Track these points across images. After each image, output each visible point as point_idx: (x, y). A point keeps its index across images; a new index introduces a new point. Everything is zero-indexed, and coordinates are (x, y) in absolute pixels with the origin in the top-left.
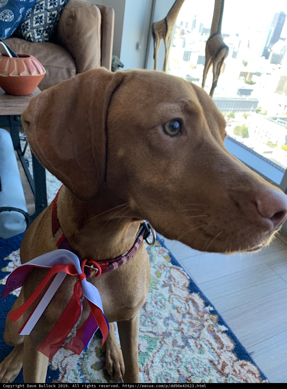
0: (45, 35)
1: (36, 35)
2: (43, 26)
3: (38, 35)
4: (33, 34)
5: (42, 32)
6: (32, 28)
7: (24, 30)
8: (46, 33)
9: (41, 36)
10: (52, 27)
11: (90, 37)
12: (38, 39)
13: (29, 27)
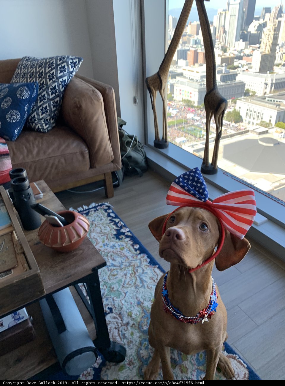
0: (52, 122)
1: (44, 125)
2: (49, 115)
3: (46, 125)
4: (42, 125)
5: (48, 120)
6: (40, 120)
7: (33, 123)
8: (52, 120)
9: (49, 125)
10: (56, 113)
11: (97, 121)
12: (47, 128)
13: (37, 119)
